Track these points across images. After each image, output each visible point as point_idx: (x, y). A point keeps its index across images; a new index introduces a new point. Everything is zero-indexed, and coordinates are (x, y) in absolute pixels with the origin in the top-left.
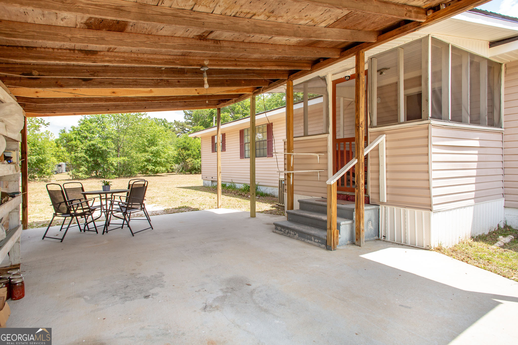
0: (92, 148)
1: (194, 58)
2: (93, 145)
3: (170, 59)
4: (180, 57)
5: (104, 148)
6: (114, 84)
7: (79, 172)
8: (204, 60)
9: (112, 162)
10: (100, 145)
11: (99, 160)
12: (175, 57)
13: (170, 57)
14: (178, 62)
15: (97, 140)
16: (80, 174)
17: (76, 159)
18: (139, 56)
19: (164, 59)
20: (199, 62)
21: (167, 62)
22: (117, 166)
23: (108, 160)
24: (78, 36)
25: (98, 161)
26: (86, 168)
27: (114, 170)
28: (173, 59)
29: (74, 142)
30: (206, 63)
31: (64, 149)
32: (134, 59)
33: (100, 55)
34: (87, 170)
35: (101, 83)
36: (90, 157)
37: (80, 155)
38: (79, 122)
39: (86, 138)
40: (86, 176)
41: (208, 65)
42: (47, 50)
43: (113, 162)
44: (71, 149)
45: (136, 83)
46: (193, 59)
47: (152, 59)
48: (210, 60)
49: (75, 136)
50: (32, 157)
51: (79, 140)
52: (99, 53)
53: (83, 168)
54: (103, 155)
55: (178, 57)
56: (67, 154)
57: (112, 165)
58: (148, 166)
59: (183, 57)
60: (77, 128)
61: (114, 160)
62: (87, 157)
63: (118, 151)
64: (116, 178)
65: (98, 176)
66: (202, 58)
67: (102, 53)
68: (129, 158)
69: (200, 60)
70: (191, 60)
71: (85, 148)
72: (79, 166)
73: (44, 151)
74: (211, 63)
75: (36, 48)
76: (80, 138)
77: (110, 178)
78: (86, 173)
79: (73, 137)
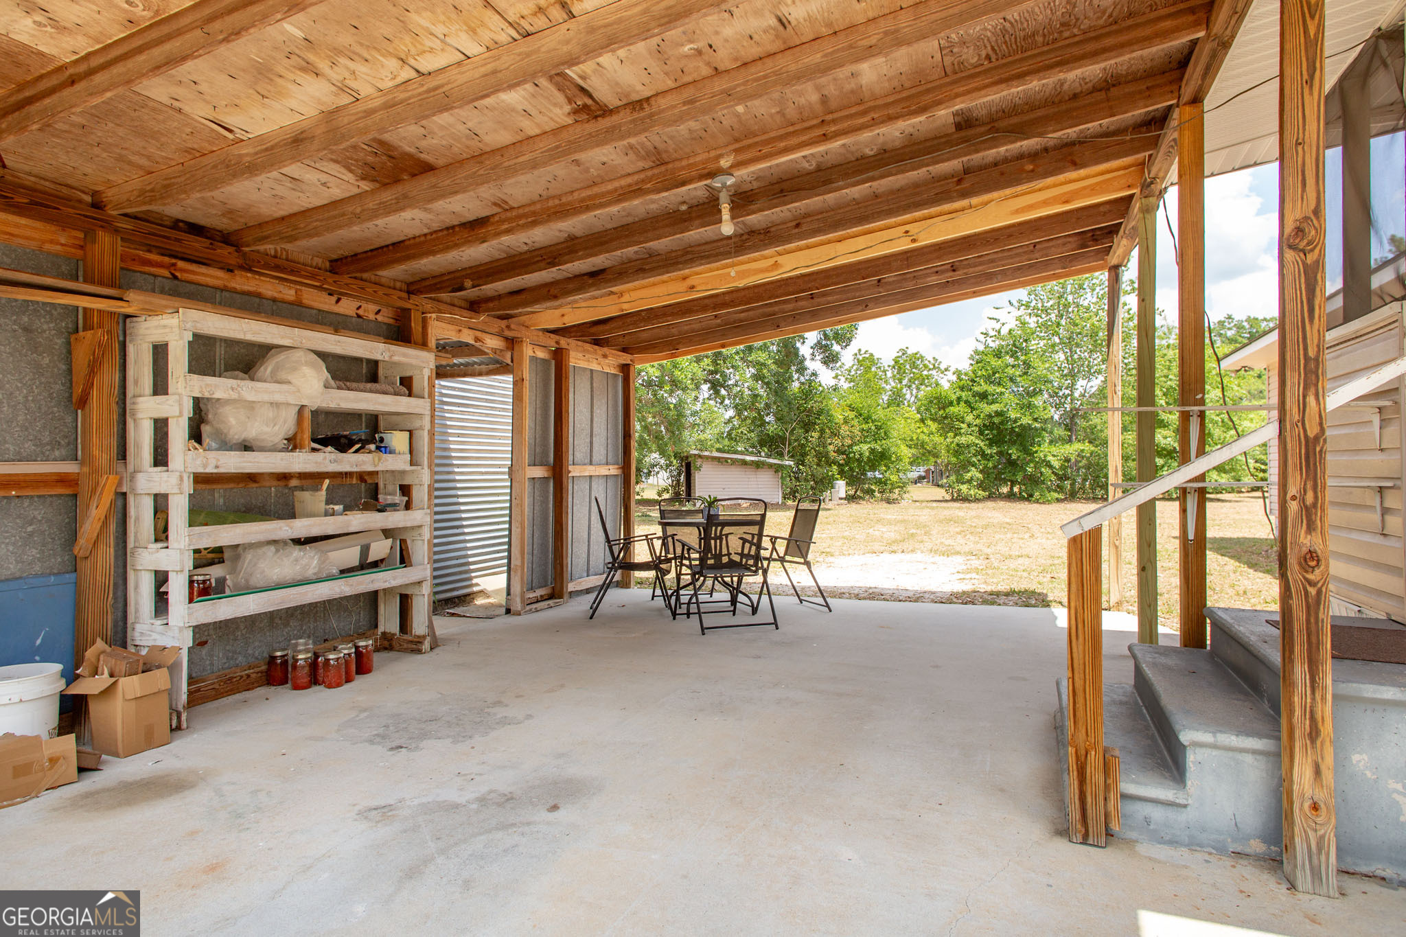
0: (996, 420)
1: (691, 161)
2: (998, 414)
3: (630, 185)
4: (656, 171)
5: (1026, 420)
6: (645, 270)
7: (963, 483)
8: (720, 156)
9: (1045, 456)
10: (1013, 415)
11: (1014, 453)
12: (642, 176)
13: (629, 180)
14: (649, 186)
15: (1008, 403)
16: (964, 488)
17: (959, 450)
18: (564, 200)
19: (616, 190)
20: (704, 168)
21: (624, 194)
22: (1062, 468)
23: (1036, 452)
24: (371, 205)
25: (1010, 455)
26: (981, 472)
27: (1053, 478)
28: (637, 184)
29: (953, 410)
30: (725, 163)
31: (933, 426)
32: (553, 210)
33: (493, 224)
34: (980, 476)
35: (620, 274)
36: (991, 443)
37: (963, 440)
38: (971, 358)
39: (983, 396)
40: (980, 492)
41: (731, 167)
42: (417, 240)
43: (1050, 458)
44: (948, 424)
45: (690, 256)
46: (688, 165)
47: (591, 198)
48: (736, 151)
49: (959, 393)
50: (861, 445)
51: (966, 402)
52: (492, 220)
53: (974, 473)
54: (1024, 437)
55: (649, 173)
56: (937, 439)
57: (1049, 465)
58: (1166, 468)
59: (663, 168)
60: (966, 374)
61: (1052, 453)
62: (982, 444)
63: (1070, 427)
64: (1058, 500)
65: (1014, 495)
66: (713, 154)
67: (497, 218)
68: (1096, 447)
69: (708, 160)
70: (683, 168)
71: (978, 421)
72: (965, 465)
73: (885, 433)
74: (741, 157)
75: (403, 241)
76: (971, 399)
77: (1041, 501)
78: (980, 486)
79: (954, 397)
